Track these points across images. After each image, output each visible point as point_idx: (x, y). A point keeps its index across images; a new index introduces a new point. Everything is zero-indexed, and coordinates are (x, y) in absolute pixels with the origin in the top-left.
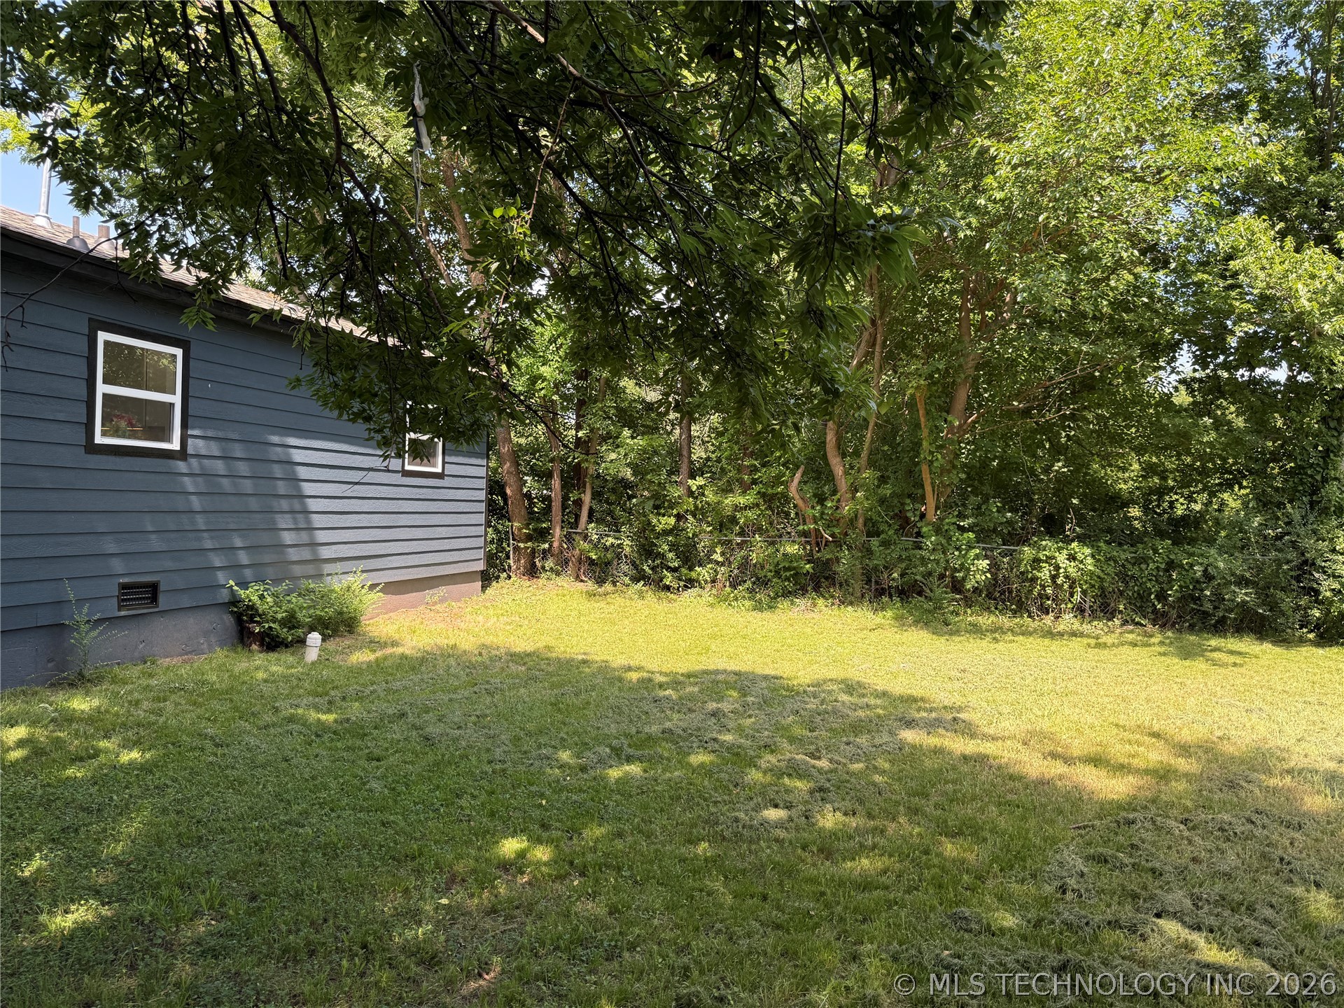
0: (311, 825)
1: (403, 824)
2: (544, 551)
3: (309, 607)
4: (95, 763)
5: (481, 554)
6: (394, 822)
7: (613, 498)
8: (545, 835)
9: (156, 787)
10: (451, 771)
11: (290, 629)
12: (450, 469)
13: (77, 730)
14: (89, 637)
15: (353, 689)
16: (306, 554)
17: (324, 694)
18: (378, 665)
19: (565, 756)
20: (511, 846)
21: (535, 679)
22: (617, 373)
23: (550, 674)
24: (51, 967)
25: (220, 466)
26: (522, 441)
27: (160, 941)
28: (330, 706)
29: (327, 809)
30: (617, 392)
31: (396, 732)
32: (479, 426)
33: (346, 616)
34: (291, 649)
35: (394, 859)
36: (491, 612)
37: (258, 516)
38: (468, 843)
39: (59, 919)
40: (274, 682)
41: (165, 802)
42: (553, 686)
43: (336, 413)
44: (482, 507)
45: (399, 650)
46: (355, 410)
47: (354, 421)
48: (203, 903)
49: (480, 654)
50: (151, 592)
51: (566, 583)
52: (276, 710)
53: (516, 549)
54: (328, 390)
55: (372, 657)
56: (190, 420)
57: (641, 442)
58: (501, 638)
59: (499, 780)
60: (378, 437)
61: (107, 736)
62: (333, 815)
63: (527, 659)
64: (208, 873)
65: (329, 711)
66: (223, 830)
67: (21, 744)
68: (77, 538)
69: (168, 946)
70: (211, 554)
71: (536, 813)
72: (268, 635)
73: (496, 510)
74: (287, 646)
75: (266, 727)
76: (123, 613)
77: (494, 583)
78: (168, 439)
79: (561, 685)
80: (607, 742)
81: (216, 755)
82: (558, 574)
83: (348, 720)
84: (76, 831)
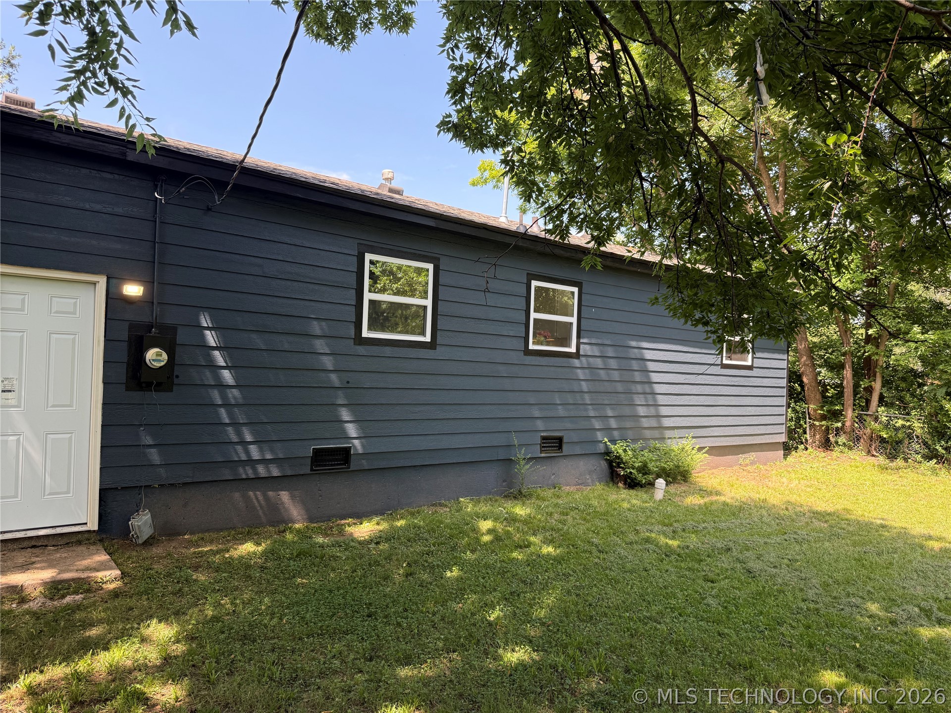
0: (666, 624)
1: (735, 638)
2: (837, 429)
3: (656, 460)
4: (528, 551)
5: (783, 429)
6: (728, 635)
7: (903, 385)
8: (862, 675)
9: (564, 574)
10: (771, 601)
11: (644, 474)
12: (758, 363)
13: (518, 528)
14: (525, 468)
15: (690, 524)
16: (653, 423)
17: (669, 524)
18: (707, 508)
19: (873, 608)
20: (830, 678)
21: (838, 536)
22: (905, 279)
23: (853, 534)
24: (505, 687)
25: (599, 362)
26: (816, 340)
27: (568, 687)
28: (674, 535)
29: (676, 614)
30: (905, 294)
31: (725, 562)
32: (797, 324)
33: (682, 469)
34: (644, 489)
35: (729, 664)
36: (793, 476)
37: (622, 395)
38: (792, 666)
39: (509, 655)
40: (634, 511)
41: (569, 586)
42: (854, 544)
43: (683, 320)
44: (784, 392)
45: (722, 499)
46: (697, 317)
47: (696, 325)
48: (595, 666)
49: (787, 509)
50: (558, 443)
51: (857, 456)
52: (637, 532)
53: (812, 426)
54: (677, 304)
55: (702, 501)
56: (582, 333)
57: (931, 336)
58: (803, 498)
59: (814, 618)
60: (714, 337)
61: (534, 534)
62: (681, 619)
63: (827, 518)
64: (597, 644)
65: (673, 538)
66: (606, 615)
67: (490, 531)
68: (519, 407)
69: (573, 692)
70: (593, 420)
71: (851, 654)
72: (629, 477)
73: (795, 395)
74: (641, 487)
75: (631, 543)
76: (543, 455)
77: (793, 452)
78: (569, 346)
79: (864, 544)
80: (915, 602)
81: (599, 558)
82: (850, 448)
83: (688, 547)
84: (518, 595)
